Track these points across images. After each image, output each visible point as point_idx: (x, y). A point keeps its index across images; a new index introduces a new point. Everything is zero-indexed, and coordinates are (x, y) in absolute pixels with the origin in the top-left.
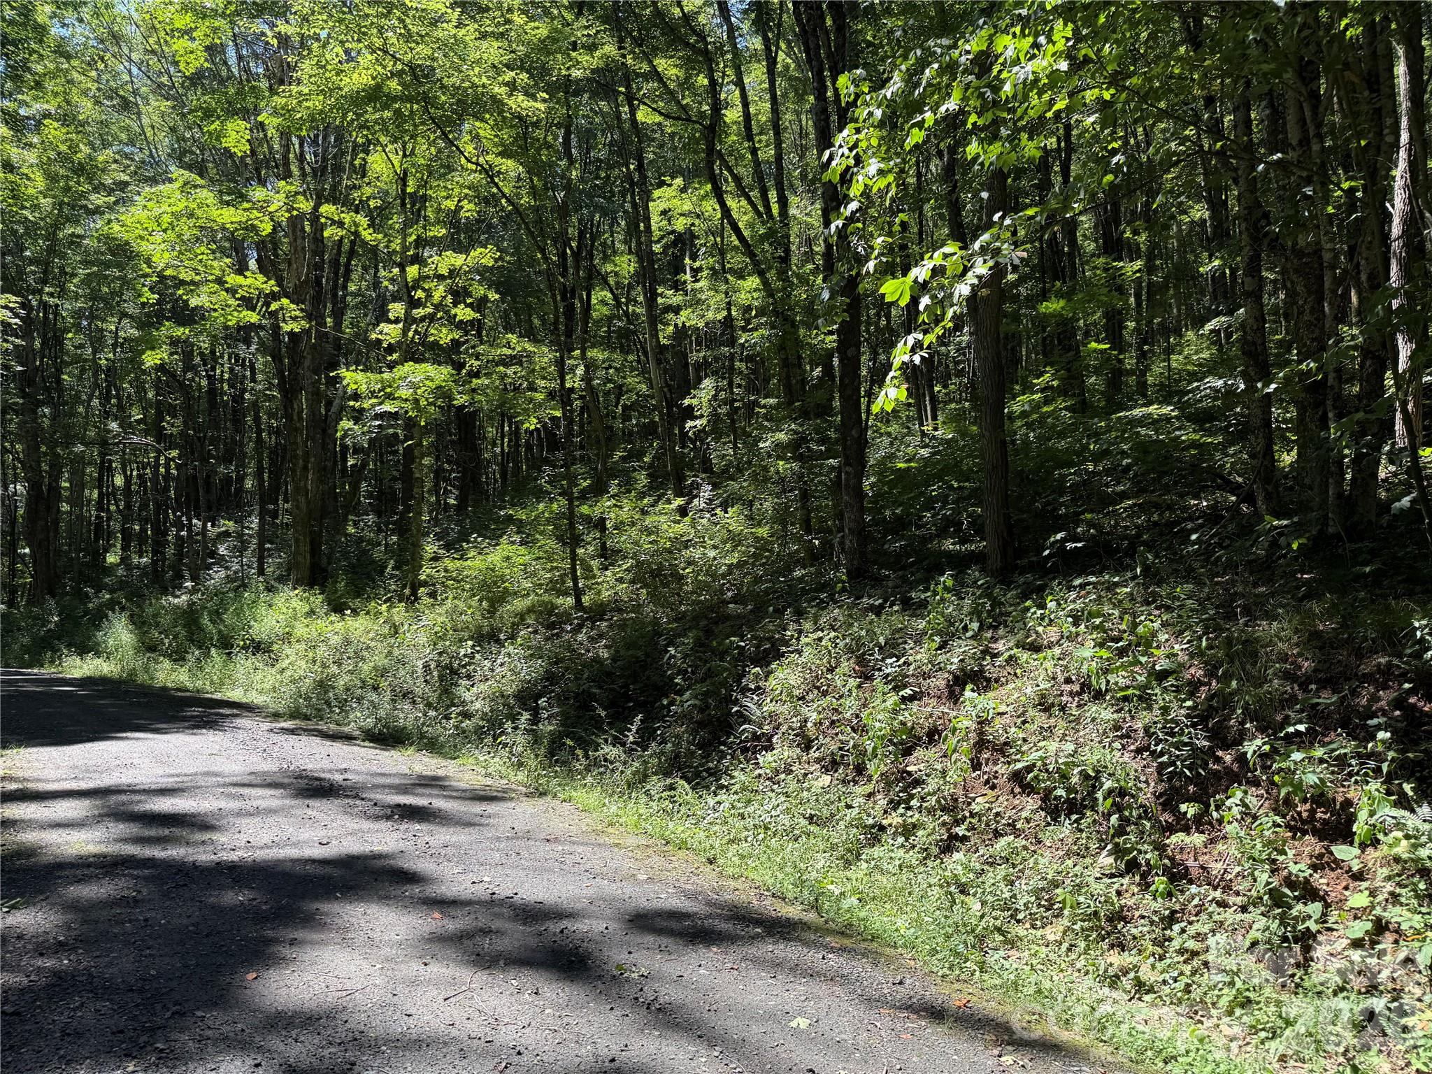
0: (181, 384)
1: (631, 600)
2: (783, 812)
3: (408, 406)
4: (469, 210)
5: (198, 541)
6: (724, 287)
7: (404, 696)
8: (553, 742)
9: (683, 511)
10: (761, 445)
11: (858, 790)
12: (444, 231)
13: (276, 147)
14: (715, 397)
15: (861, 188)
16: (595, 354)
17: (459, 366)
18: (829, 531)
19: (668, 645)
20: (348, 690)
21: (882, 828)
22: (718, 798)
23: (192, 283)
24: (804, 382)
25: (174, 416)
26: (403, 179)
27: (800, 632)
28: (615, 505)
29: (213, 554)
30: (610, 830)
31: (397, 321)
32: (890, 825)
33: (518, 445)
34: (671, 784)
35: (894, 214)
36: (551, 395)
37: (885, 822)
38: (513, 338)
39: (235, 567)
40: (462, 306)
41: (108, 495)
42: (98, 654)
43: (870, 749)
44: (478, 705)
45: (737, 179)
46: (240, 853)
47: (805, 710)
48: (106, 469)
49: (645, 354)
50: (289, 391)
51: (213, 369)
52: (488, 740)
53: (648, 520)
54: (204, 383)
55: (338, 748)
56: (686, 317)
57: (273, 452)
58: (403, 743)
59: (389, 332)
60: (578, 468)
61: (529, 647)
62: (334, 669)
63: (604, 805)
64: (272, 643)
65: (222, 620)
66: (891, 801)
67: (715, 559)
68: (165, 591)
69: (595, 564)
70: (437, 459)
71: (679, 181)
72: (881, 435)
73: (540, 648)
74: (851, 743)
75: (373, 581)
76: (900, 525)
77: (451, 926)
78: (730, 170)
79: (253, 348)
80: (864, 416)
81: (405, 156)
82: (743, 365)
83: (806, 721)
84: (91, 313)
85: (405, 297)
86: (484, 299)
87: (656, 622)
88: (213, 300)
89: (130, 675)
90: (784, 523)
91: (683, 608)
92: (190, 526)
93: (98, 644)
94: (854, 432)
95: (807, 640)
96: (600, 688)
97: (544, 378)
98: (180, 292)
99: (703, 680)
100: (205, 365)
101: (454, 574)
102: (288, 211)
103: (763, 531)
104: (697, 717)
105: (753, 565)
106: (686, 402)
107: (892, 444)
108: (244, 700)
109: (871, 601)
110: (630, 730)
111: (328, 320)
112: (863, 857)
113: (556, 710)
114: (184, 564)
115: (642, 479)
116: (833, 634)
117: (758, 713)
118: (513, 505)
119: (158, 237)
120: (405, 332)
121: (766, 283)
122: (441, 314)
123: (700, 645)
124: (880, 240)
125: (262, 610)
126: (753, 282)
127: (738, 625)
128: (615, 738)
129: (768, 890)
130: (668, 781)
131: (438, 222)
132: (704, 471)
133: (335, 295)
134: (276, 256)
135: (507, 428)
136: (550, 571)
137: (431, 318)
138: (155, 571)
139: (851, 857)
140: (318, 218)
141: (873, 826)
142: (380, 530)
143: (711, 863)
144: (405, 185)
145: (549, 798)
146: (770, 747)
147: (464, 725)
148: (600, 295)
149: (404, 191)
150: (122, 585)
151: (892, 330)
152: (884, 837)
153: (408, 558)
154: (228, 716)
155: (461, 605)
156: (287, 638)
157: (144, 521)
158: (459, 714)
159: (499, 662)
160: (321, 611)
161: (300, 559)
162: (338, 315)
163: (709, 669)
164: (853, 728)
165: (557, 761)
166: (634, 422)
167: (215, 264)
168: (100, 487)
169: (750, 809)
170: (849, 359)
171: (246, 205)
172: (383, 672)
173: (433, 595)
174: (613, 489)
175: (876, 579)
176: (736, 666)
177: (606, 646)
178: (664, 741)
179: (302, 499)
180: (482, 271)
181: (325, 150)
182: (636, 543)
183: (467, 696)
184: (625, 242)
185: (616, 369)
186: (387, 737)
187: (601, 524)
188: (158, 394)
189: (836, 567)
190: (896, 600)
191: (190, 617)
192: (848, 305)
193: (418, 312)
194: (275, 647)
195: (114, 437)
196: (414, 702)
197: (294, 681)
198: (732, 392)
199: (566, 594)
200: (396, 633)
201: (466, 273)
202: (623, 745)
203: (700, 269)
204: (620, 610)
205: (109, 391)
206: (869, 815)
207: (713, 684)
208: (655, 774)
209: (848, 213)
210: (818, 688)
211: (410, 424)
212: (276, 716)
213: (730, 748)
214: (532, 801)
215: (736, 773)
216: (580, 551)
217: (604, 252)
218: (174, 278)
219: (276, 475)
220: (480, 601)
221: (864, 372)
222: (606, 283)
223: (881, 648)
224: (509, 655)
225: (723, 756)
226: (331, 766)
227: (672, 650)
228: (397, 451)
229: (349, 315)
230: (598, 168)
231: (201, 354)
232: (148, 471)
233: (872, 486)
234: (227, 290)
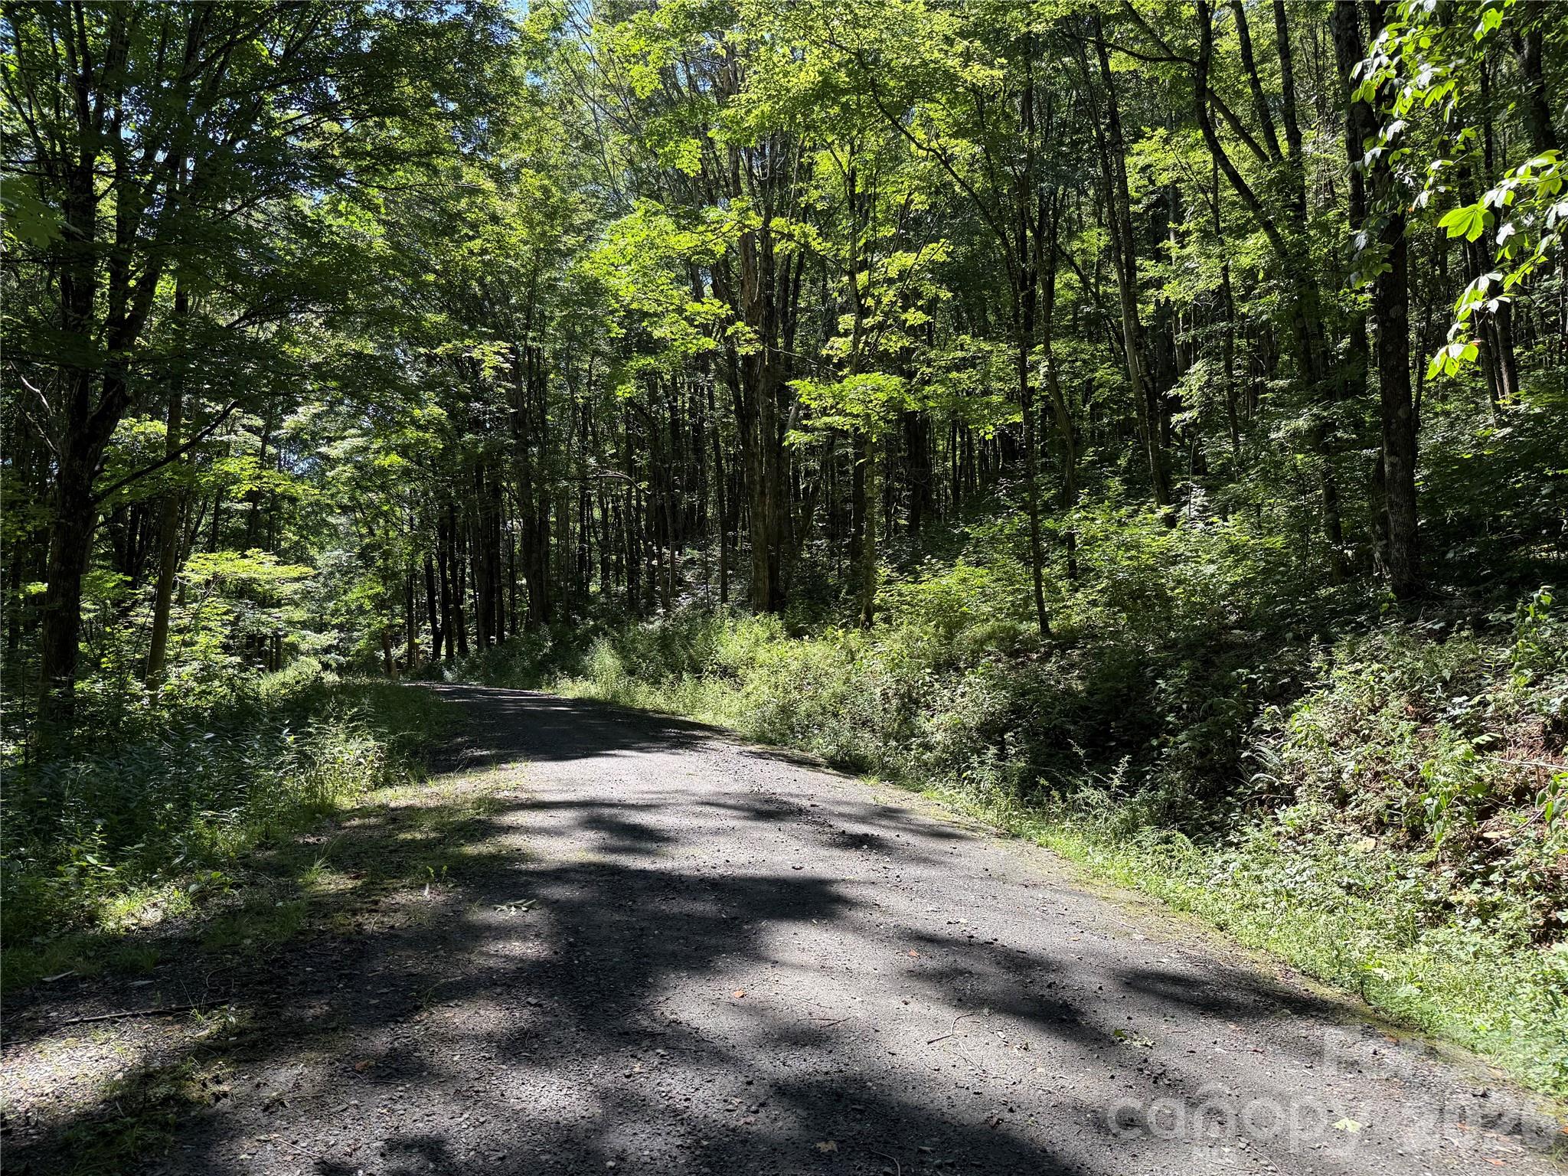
0: (648, 417)
1: (1107, 625)
2: (1312, 878)
3: (859, 422)
4: (920, 202)
5: (667, 570)
6: (1217, 250)
7: (864, 724)
8: (1023, 780)
9: (1170, 521)
10: (1273, 436)
11: (1414, 857)
12: (894, 230)
13: (725, 165)
14: (1208, 384)
15: (1409, 103)
16: (1059, 347)
17: (910, 375)
18: (1366, 539)
19: (1156, 677)
20: (809, 716)
21: (1449, 906)
22: (1226, 857)
23: (655, 314)
24: (1326, 354)
25: (643, 449)
26: (851, 179)
27: (1331, 664)
28: (1086, 518)
29: (680, 581)
30: (1095, 881)
31: (846, 334)
32: (1460, 903)
33: (971, 457)
34: (1168, 837)
35: (1457, 128)
36: (1010, 397)
37: (1452, 899)
38: (966, 338)
39: (701, 594)
40: (912, 310)
41: (589, 527)
42: (586, 678)
43: (1431, 811)
44: (939, 737)
45: (1234, 120)
46: (720, 871)
47: (1339, 759)
48: (586, 503)
49: (1120, 340)
50: (746, 416)
51: (675, 400)
52: (953, 774)
53: (1127, 533)
54: (667, 415)
55: (803, 773)
56: (1171, 291)
57: (731, 479)
58: (866, 772)
59: (840, 346)
60: (1040, 478)
61: (991, 677)
62: (795, 695)
63: (1088, 853)
64: (737, 668)
65: (692, 646)
66: (1462, 874)
67: (1213, 575)
68: (640, 618)
69: (1063, 585)
70: (887, 478)
71: (1161, 131)
72: (1436, 415)
73: (1004, 678)
74: (1404, 800)
75: (828, 605)
76: (1468, 528)
77: (930, 964)
78: (1224, 110)
79: (711, 376)
80: (1414, 390)
81: (852, 153)
82: (1243, 342)
83: (1339, 772)
84: (568, 354)
85: (855, 307)
86: (936, 299)
87: (1139, 650)
88: (674, 330)
89: (613, 696)
90: (1304, 531)
91: (1172, 634)
92: (660, 556)
93: (585, 668)
94: (1400, 413)
95: (1340, 673)
96: (1075, 723)
97: (1000, 379)
98: (644, 324)
99: (1203, 719)
100: (667, 396)
101: (908, 598)
102: (740, 229)
103: (1278, 541)
104: (1196, 761)
105: (1263, 583)
106: (1172, 393)
107: (1452, 425)
108: (714, 723)
109: (1429, 626)
110: (1115, 772)
111: (779, 340)
112: (1423, 938)
113: (1024, 746)
114: (657, 592)
115: (1116, 484)
116: (1376, 666)
117: (1276, 760)
118: (967, 523)
119: (623, 271)
120: (855, 344)
121: (1275, 238)
122: (891, 323)
123: (1197, 678)
124: (1436, 165)
125: (726, 636)
126: (1259, 239)
127: (1247, 655)
128: (1096, 780)
129: (1296, 966)
130: (1164, 833)
131: (887, 220)
132: (1196, 472)
133: (785, 314)
134: (729, 279)
135: (958, 439)
136: (1012, 594)
137: (881, 327)
138: (631, 598)
139: (1405, 937)
140: (768, 233)
141: (1436, 903)
142: (833, 554)
143: (1221, 929)
144: (853, 186)
145: (1023, 841)
146: (1292, 801)
147: (925, 757)
148: (1065, 279)
149: (852, 191)
150: (604, 612)
151: (1449, 280)
152: (1452, 917)
153: (861, 582)
154: (701, 738)
155: (917, 630)
156: (750, 663)
157: (619, 552)
158: (920, 745)
159: (959, 692)
160: (782, 636)
161: (760, 584)
162: (789, 334)
163: (1211, 706)
164: (1406, 782)
165: (1029, 801)
166: (1106, 420)
167: (675, 292)
168: (582, 521)
169: (1268, 872)
170: (1392, 320)
171: (701, 228)
172: (842, 699)
173: (887, 620)
174: (1083, 499)
175: (1435, 597)
176: (1245, 705)
177: (1080, 678)
178: (1154, 787)
179: (760, 525)
180: (934, 268)
181: (773, 161)
182: (1112, 561)
183: (928, 727)
184: (1094, 214)
185: (1084, 361)
186: (850, 766)
187: (1069, 540)
188: (628, 429)
189: (1379, 582)
190: (1465, 623)
191: (665, 641)
192: (1392, 253)
193: (868, 322)
194: (740, 672)
195: (592, 472)
196: (873, 731)
197: (758, 706)
198: (1231, 376)
199: (1030, 618)
200: (853, 659)
201: (918, 272)
202: (1107, 788)
203: (1188, 233)
204: (1094, 637)
205: (585, 429)
206: (1430, 889)
207: (1216, 723)
208: (1147, 823)
209: (1389, 136)
210: (1357, 732)
211: (861, 441)
212: (744, 740)
213: (1240, 800)
214: (1004, 843)
215: (1248, 830)
216: (1045, 571)
217: (1069, 229)
218: (640, 311)
219: (734, 503)
220: (937, 626)
221: (1412, 336)
222: (1072, 263)
223: (1445, 683)
224: (970, 684)
225: (1230, 808)
226: (797, 791)
227: (1161, 683)
228: (847, 471)
229: (799, 333)
230: (1062, 135)
231: (664, 387)
232: (621, 503)
233: (1426, 478)
234: (686, 319)
